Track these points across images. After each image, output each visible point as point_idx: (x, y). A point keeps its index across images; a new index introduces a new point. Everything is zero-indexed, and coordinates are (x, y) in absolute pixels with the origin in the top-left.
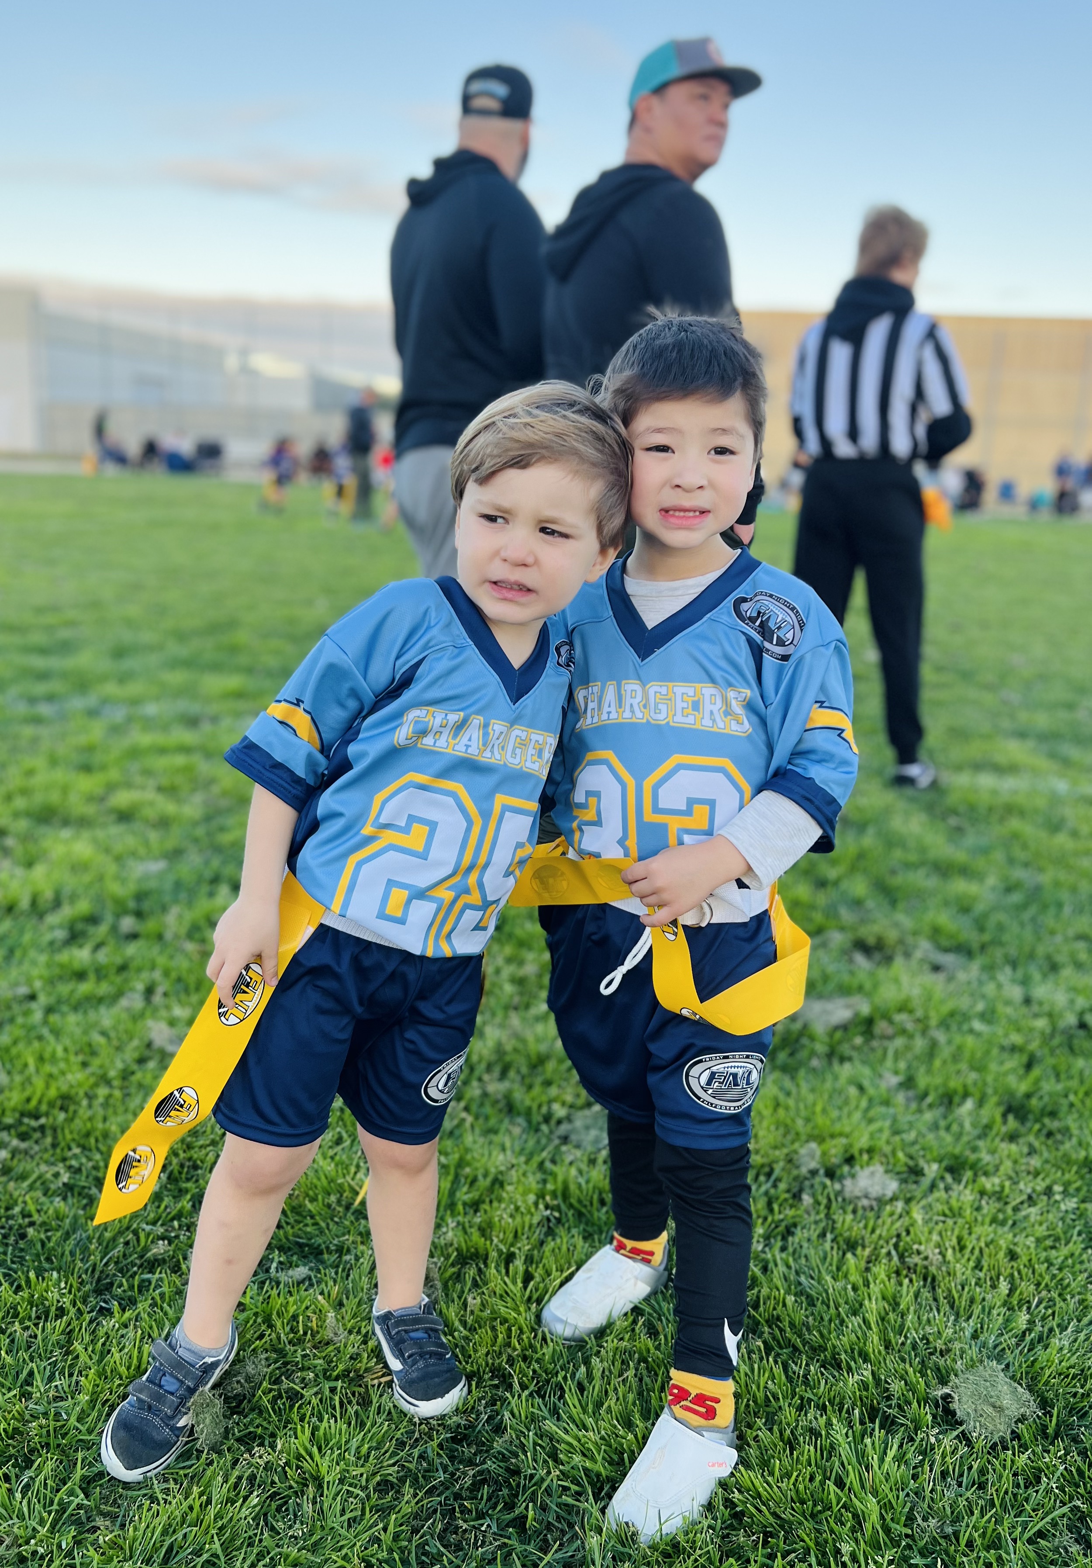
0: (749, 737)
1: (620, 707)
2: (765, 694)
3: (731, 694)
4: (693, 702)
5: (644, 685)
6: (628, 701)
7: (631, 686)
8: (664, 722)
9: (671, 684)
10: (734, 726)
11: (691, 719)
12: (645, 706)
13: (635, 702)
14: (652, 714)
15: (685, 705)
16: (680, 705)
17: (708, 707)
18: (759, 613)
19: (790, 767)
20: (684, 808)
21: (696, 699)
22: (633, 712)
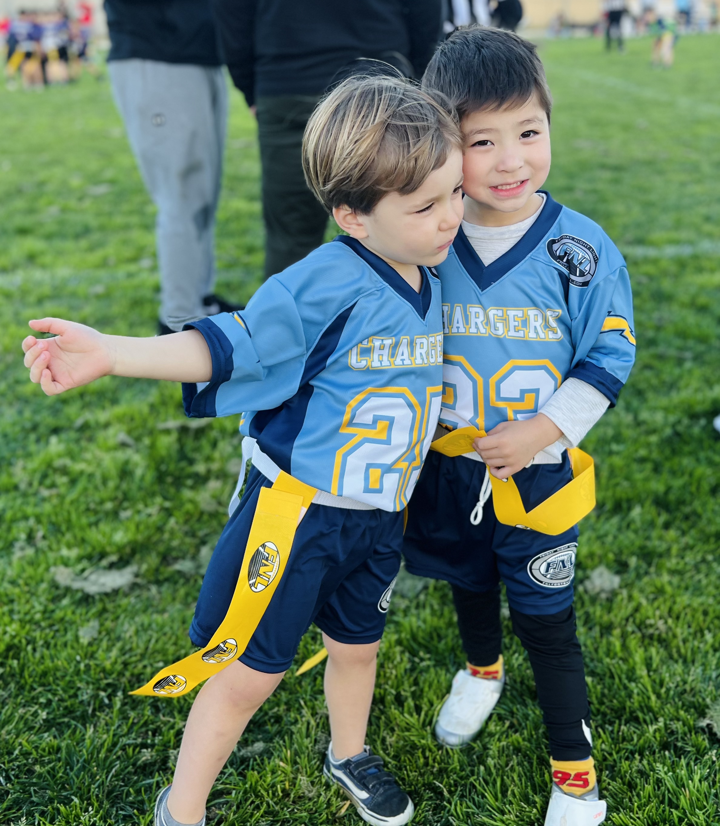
0: (561, 343)
1: (467, 324)
2: (571, 311)
3: (549, 313)
4: (522, 321)
5: (485, 309)
6: (473, 320)
7: (475, 309)
8: (502, 336)
9: (505, 309)
10: (551, 335)
11: (521, 334)
12: (487, 324)
13: (479, 321)
14: (493, 330)
15: (516, 324)
16: (512, 324)
17: (533, 323)
18: (566, 253)
19: (588, 359)
20: (518, 396)
21: (524, 319)
22: (478, 328)
